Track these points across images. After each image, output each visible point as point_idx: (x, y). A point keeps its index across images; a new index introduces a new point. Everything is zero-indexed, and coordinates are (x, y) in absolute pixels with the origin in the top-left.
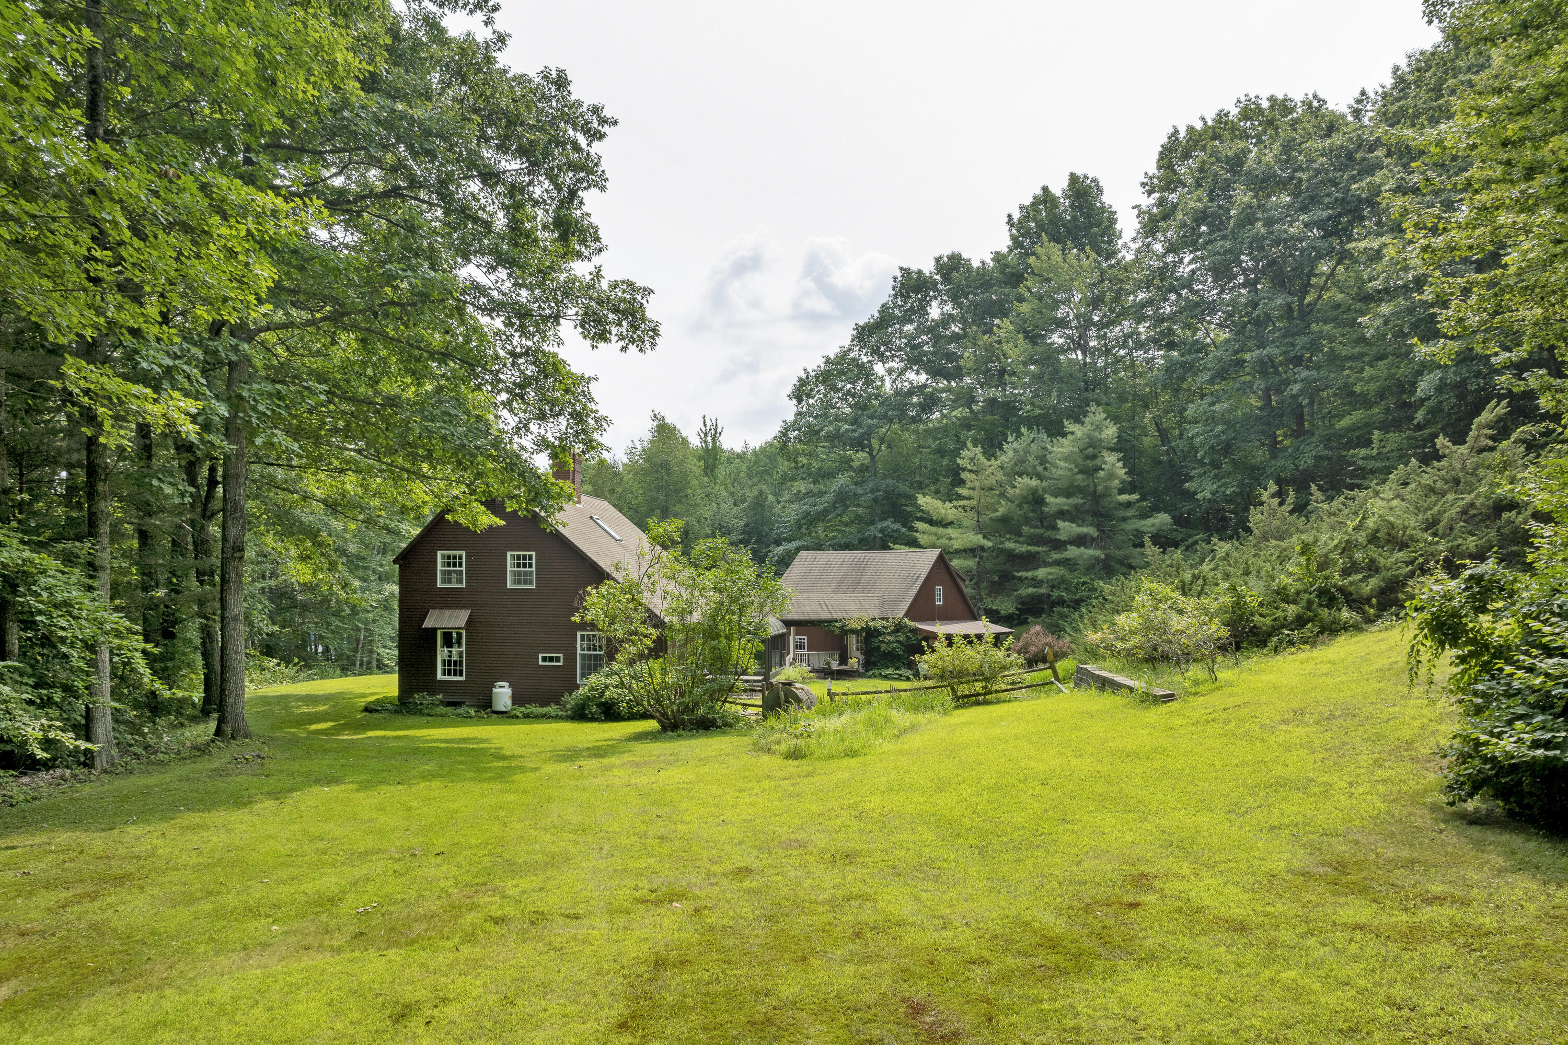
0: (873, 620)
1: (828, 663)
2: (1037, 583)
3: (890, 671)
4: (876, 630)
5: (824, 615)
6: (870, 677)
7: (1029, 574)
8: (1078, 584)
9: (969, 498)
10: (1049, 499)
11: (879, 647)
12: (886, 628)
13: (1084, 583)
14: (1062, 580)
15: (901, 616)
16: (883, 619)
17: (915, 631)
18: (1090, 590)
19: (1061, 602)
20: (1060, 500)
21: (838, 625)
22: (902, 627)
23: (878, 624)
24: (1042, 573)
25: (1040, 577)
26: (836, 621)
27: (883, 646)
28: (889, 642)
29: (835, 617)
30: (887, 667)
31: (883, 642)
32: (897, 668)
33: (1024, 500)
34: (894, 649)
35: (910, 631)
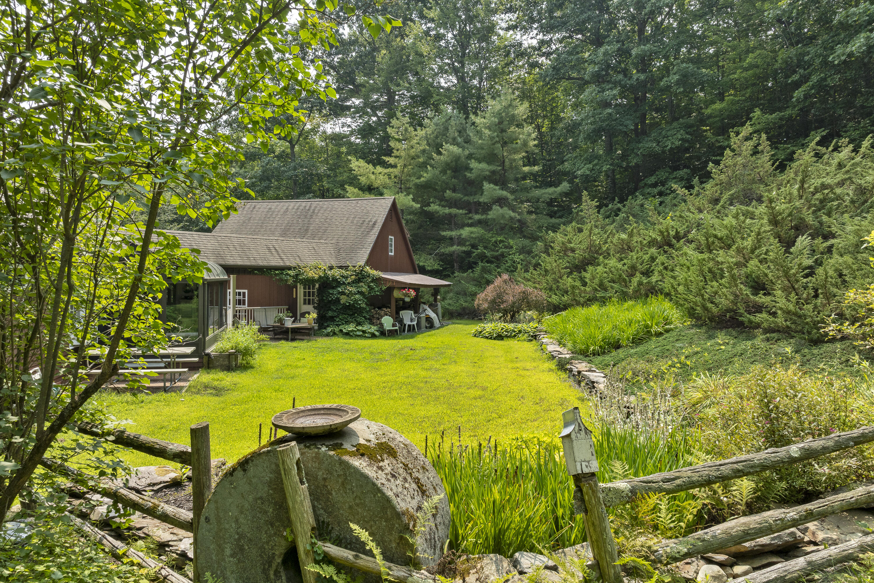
0: (331, 268)
1: (281, 321)
2: (461, 241)
3: (351, 327)
4: (335, 280)
5: (275, 261)
6: (328, 335)
7: (453, 233)
8: (496, 242)
9: (395, 166)
10: (474, 164)
11: (338, 300)
12: (347, 278)
13: (501, 241)
14: (481, 239)
15: (362, 263)
16: (341, 267)
17: (378, 280)
18: (506, 247)
19: (482, 257)
20: (483, 166)
21: (291, 273)
22: (364, 277)
23: (336, 273)
24: (465, 232)
25: (463, 236)
26: (290, 268)
27: (343, 299)
28: (351, 294)
29: (288, 264)
30: (347, 323)
31: (343, 293)
32: (359, 324)
33: (447, 167)
34: (356, 301)
35: (373, 281)
